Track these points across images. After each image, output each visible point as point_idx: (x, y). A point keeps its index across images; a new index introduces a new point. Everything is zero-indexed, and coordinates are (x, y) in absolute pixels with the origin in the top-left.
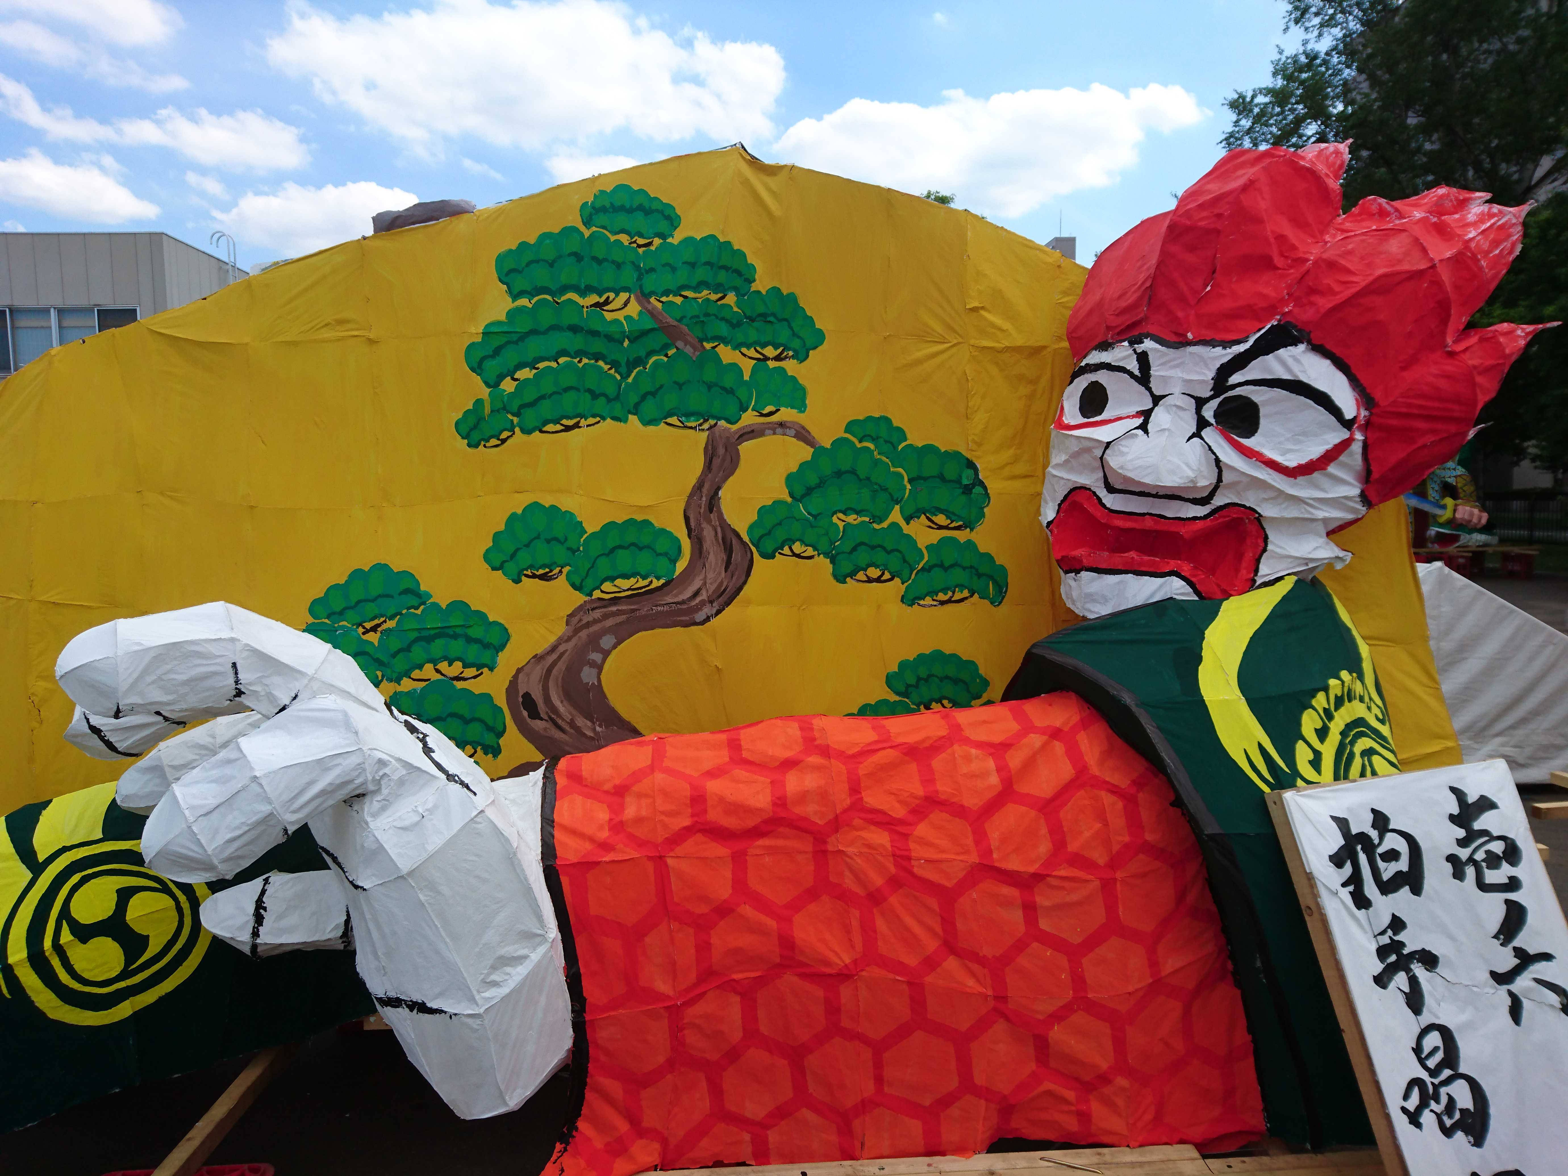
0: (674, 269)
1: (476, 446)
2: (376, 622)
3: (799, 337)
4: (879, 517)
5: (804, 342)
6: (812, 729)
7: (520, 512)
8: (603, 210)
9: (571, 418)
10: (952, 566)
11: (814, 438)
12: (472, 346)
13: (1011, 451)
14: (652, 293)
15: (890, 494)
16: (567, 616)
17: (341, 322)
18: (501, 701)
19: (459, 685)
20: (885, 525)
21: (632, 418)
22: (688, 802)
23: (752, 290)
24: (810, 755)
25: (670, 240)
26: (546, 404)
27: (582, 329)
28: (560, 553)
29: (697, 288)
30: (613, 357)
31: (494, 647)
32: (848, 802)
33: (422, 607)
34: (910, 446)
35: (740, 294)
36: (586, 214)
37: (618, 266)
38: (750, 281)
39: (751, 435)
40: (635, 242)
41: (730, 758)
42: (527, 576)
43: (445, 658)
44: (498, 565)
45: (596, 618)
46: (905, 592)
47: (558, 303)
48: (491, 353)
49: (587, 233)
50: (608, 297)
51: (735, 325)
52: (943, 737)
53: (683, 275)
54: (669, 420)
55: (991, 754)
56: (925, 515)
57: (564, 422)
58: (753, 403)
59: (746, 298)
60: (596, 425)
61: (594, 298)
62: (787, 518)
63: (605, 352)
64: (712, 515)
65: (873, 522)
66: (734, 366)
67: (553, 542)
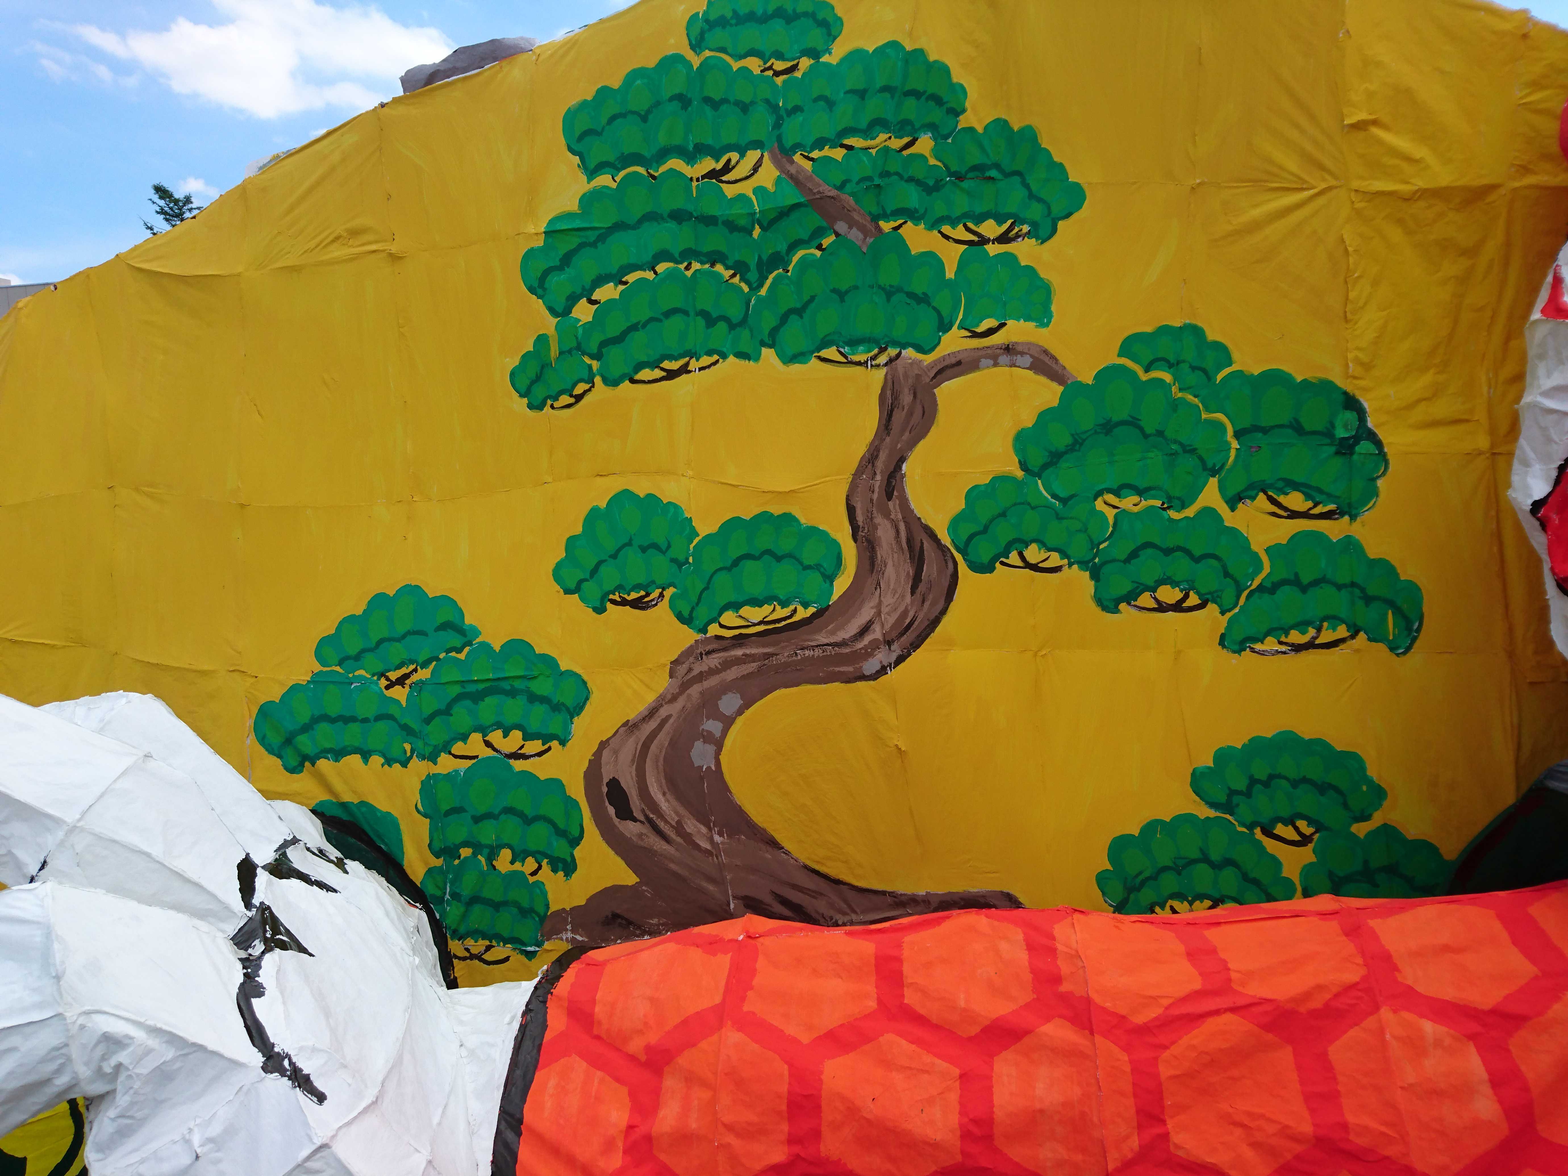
0: (830, 104)
1: (540, 407)
2: (404, 670)
3: (1040, 200)
4: (1179, 498)
5: (1049, 208)
6: (1053, 951)
7: (603, 505)
8: (722, 22)
9: (676, 359)
10: (1315, 583)
11: (1065, 368)
12: (530, 255)
13: (1428, 378)
14: (797, 146)
15: (1201, 458)
16: (671, 663)
17: (354, 233)
18: (577, 790)
19: (518, 765)
20: (1190, 512)
21: (768, 353)
22: (784, 1107)
23: (959, 127)
24: (1048, 1019)
25: (825, 59)
26: (639, 338)
27: (690, 215)
28: (660, 566)
29: (867, 132)
30: (737, 257)
31: (568, 709)
32: (1134, 1143)
33: (467, 649)
34: (1239, 375)
35: (940, 136)
36: (696, 32)
37: (744, 108)
38: (956, 112)
39: (956, 369)
40: (770, 68)
41: (880, 1001)
42: (613, 602)
43: (498, 725)
44: (572, 585)
45: (713, 666)
46: (1227, 628)
47: (654, 178)
48: (558, 263)
49: (696, 61)
50: (729, 160)
51: (931, 189)
52: (1353, 986)
53: (845, 114)
54: (824, 353)
55: (1472, 1037)
56: (1265, 493)
57: (666, 364)
58: (960, 317)
59: (950, 141)
60: (713, 367)
61: (708, 164)
62: (1015, 504)
63: (723, 248)
64: (890, 503)
65: (1168, 508)
66: (931, 259)
67: (651, 551)
